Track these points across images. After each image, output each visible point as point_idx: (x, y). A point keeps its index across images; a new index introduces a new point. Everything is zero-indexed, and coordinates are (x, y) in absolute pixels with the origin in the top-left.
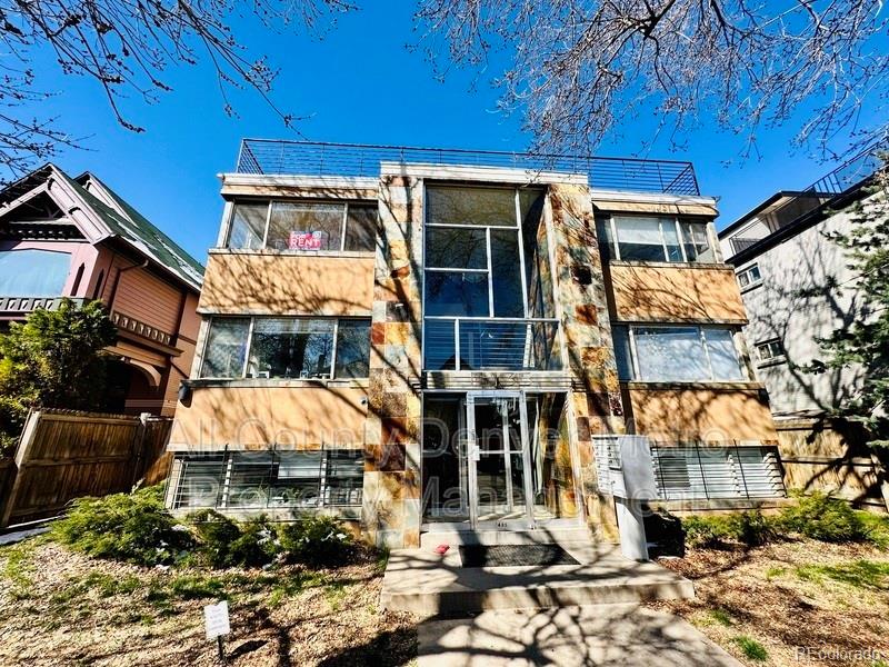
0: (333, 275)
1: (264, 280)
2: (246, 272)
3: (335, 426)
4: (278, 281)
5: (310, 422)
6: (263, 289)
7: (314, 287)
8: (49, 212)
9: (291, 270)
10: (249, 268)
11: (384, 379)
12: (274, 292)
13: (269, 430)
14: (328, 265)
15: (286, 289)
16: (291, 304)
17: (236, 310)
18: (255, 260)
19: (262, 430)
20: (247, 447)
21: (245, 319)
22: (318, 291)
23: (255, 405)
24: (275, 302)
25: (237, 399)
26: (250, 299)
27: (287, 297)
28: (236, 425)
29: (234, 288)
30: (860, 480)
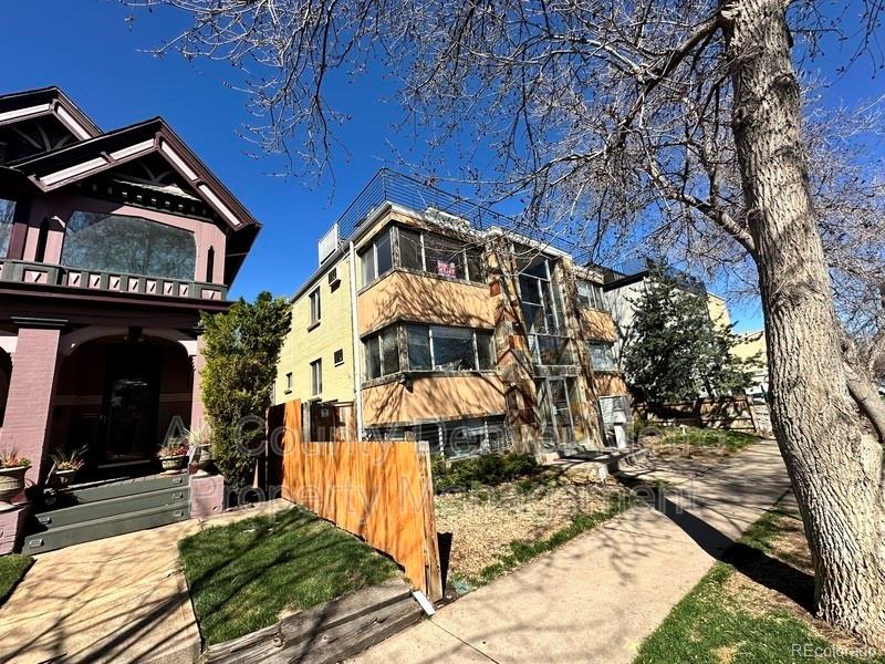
1: (434, 298)
2: (423, 290)
3: (491, 401)
4: (442, 299)
5: (479, 400)
6: (435, 305)
7: (462, 306)
8: (153, 177)
9: (448, 291)
10: (424, 287)
12: (442, 307)
13: (460, 406)
15: (448, 306)
16: (453, 318)
21: (426, 326)
22: (465, 309)
24: (444, 315)
26: (429, 312)
27: (450, 313)
28: (443, 405)
29: (419, 303)
30: (639, 413)
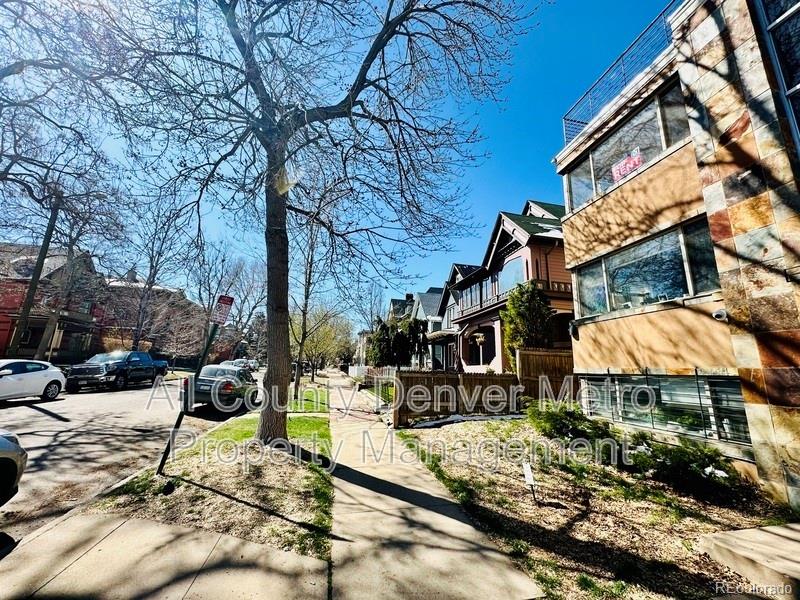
0: (659, 183)
1: (601, 223)
2: (587, 223)
3: (706, 348)
4: (611, 219)
5: (676, 345)
6: (602, 231)
7: (643, 206)
8: (507, 238)
9: (619, 202)
10: (588, 218)
11: (744, 281)
12: (610, 229)
13: (637, 355)
14: (651, 176)
15: (619, 221)
16: (627, 233)
17: (588, 258)
18: (590, 210)
19: (631, 354)
20: (623, 371)
21: (597, 262)
22: (648, 208)
23: (620, 333)
24: (614, 237)
25: (606, 330)
26: (595, 244)
27: (622, 229)
28: (611, 352)
29: (582, 241)
